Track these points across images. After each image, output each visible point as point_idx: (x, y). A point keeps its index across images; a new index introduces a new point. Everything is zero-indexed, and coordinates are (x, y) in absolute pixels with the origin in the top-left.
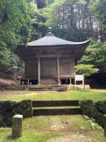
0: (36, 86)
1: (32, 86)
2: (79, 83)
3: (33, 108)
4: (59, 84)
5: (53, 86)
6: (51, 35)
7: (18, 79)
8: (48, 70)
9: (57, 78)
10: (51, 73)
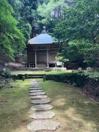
0: (34, 68)
1: (32, 68)
2: (60, 66)
3: (28, 77)
4: (48, 67)
5: (44, 69)
6: (45, 33)
7: (23, 64)
8: (41, 58)
9: (47, 63)
10: (44, 60)
